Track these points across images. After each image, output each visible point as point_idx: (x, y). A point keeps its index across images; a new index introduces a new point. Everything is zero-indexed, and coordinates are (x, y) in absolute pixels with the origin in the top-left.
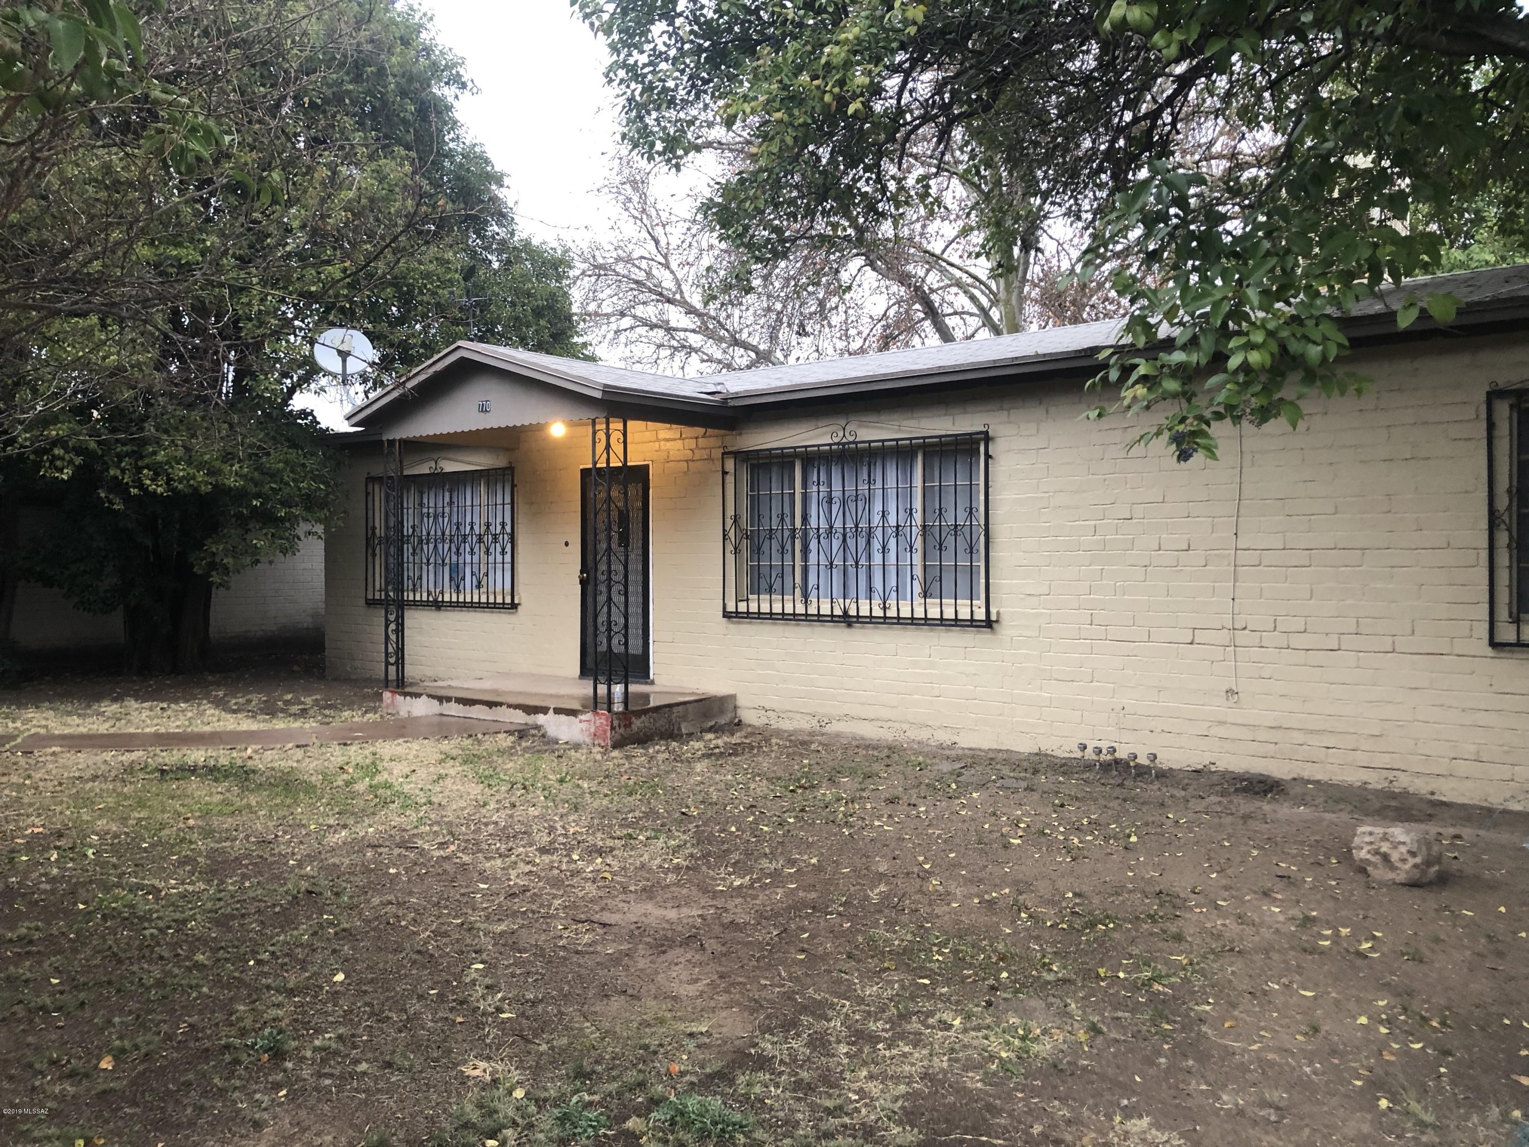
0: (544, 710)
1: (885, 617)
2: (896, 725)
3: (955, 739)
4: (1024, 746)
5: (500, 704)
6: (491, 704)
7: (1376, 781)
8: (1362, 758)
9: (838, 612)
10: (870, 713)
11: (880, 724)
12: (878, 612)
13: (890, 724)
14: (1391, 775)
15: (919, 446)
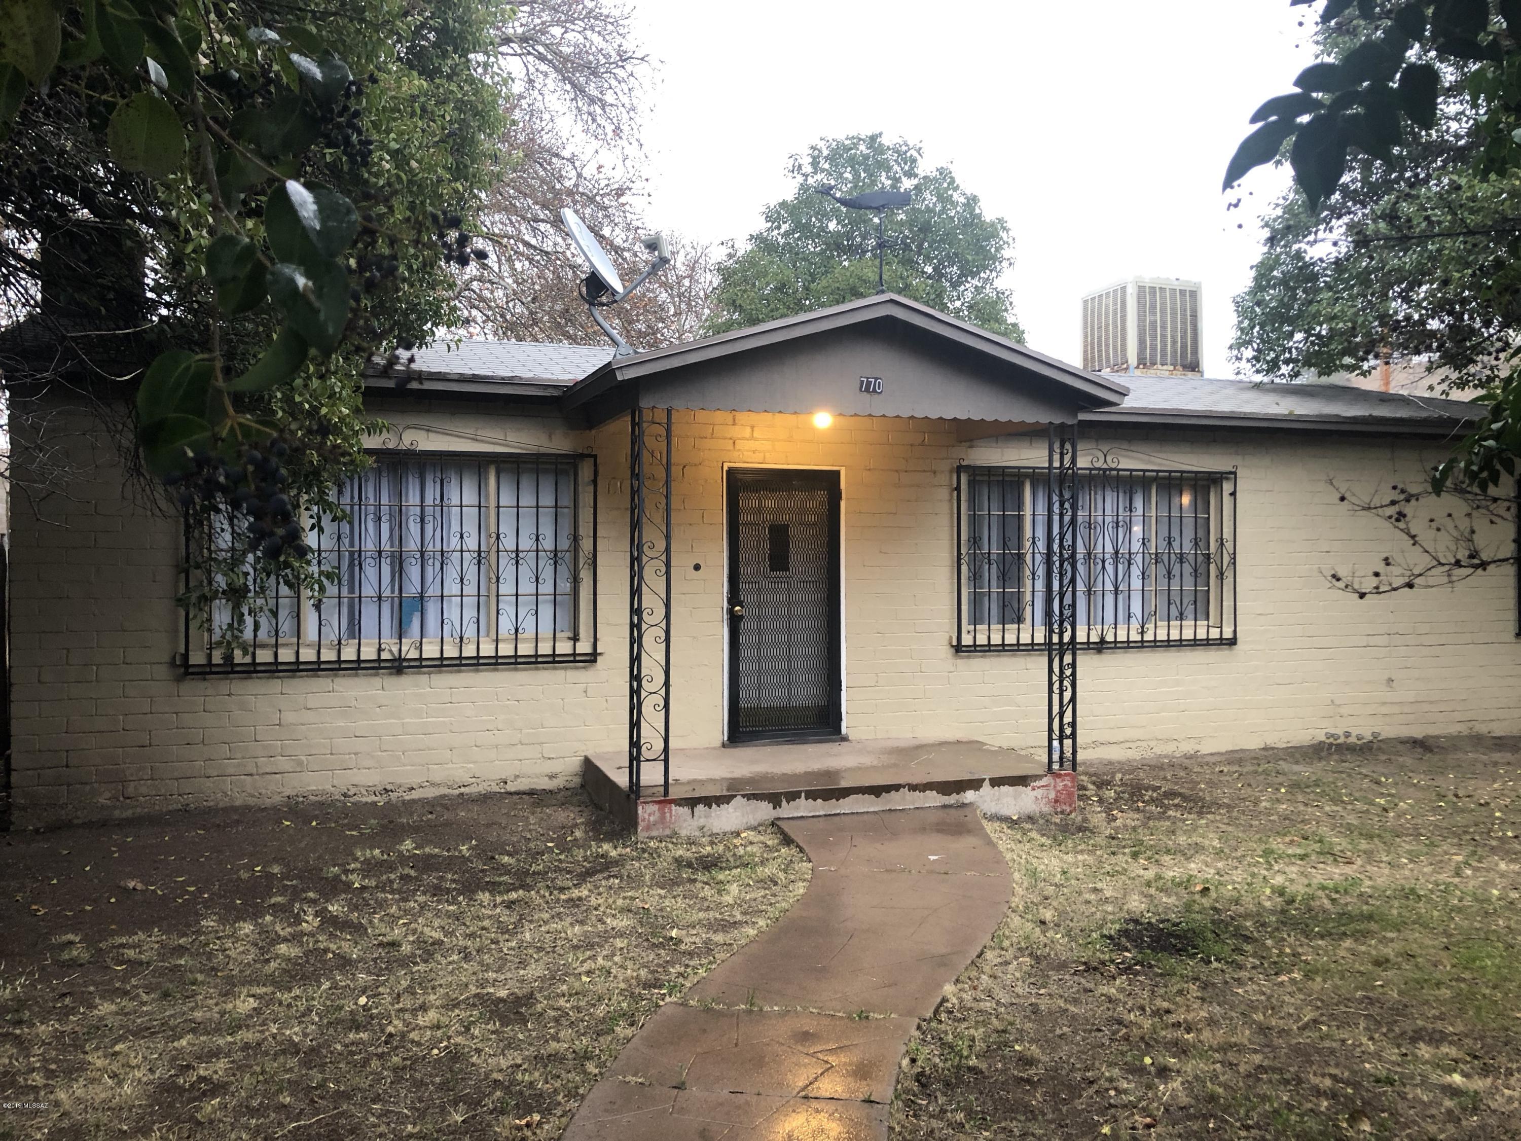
0: (975, 784)
1: (1142, 641)
2: (1144, 744)
3: (1197, 747)
4: (1253, 743)
5: (897, 787)
6: (876, 791)
7: (1463, 729)
8: (1458, 716)
9: (1094, 638)
10: (1119, 736)
11: (1128, 745)
12: (1135, 637)
13: (1139, 743)
14: (1470, 724)
15: (1155, 479)
